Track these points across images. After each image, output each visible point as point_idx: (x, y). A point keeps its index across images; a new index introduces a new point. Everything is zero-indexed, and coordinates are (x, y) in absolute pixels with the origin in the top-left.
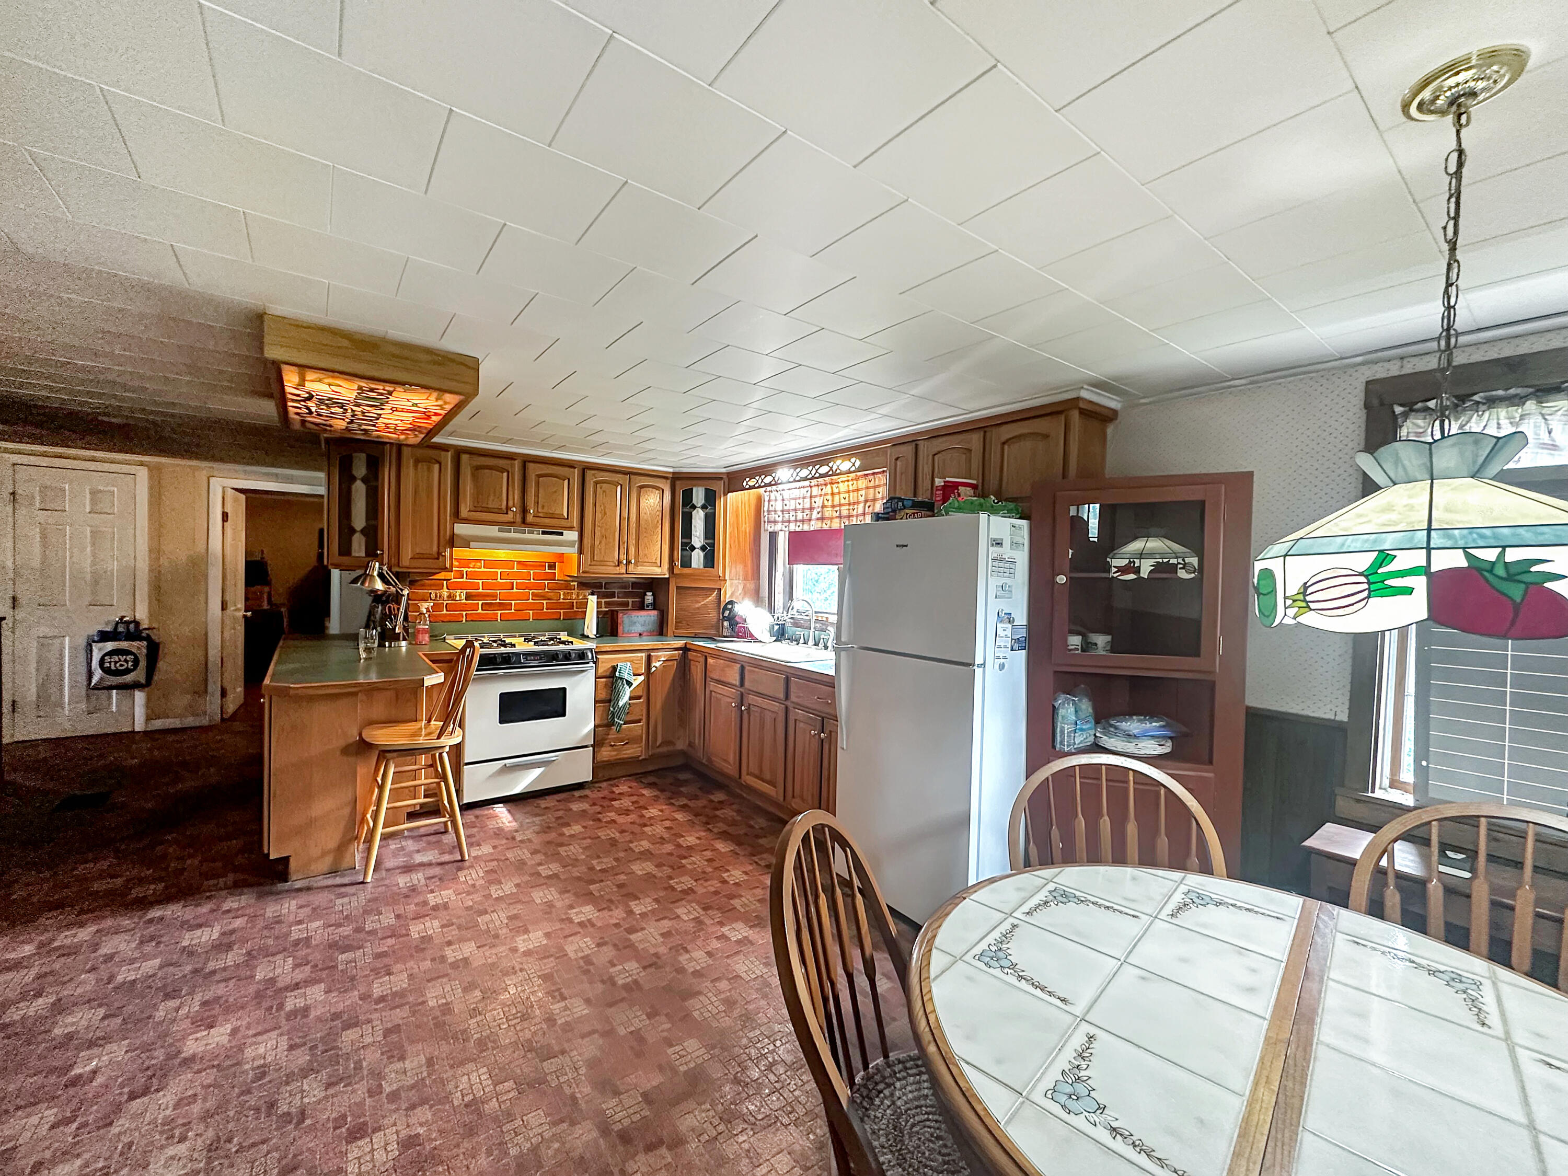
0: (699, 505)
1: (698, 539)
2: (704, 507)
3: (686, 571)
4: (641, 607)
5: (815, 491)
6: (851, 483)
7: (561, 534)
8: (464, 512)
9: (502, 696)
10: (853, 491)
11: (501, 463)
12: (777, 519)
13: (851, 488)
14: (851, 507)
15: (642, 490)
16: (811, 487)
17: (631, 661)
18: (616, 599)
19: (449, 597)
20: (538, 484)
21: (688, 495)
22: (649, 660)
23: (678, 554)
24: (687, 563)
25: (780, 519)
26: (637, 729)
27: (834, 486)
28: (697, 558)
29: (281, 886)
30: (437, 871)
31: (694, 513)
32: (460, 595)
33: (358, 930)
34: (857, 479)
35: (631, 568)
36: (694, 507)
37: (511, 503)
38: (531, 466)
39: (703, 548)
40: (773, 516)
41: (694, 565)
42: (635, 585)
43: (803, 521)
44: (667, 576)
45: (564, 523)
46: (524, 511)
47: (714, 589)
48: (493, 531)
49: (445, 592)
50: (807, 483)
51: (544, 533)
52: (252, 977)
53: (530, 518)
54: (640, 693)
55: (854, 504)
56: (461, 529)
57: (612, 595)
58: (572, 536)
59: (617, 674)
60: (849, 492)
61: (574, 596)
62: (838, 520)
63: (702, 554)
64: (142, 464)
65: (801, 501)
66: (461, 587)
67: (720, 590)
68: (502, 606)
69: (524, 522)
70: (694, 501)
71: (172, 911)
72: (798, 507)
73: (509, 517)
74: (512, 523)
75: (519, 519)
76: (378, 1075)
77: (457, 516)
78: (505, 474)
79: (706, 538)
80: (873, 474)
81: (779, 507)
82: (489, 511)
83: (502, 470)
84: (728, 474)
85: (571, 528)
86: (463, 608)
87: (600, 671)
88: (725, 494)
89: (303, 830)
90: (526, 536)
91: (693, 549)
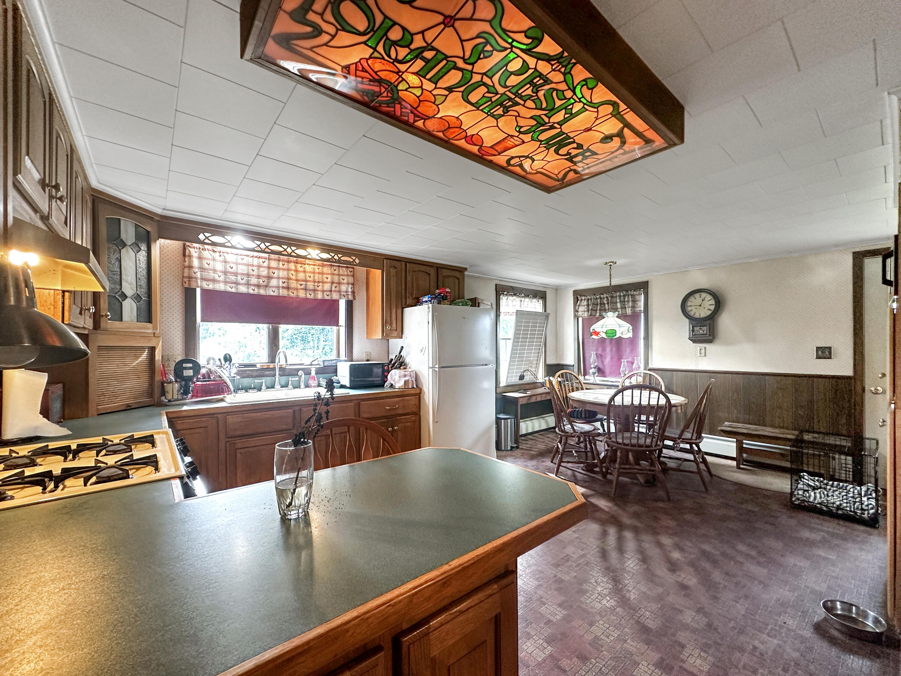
0: (130, 243)
1: (130, 285)
6: (316, 267)
10: (319, 273)
12: (217, 278)
13: (317, 271)
14: (316, 284)
16: (269, 259)
21: (114, 225)
24: (116, 316)
25: (222, 278)
27: (299, 265)
28: (130, 309)
31: (124, 252)
34: (323, 266)
36: (124, 245)
39: (137, 298)
41: (125, 317)
43: (258, 286)
50: (266, 255)
55: (319, 282)
60: (314, 273)
62: (303, 291)
63: (135, 305)
65: (254, 268)
70: (123, 236)
72: (251, 272)
80: (339, 266)
81: (219, 267)
88: (161, 238)
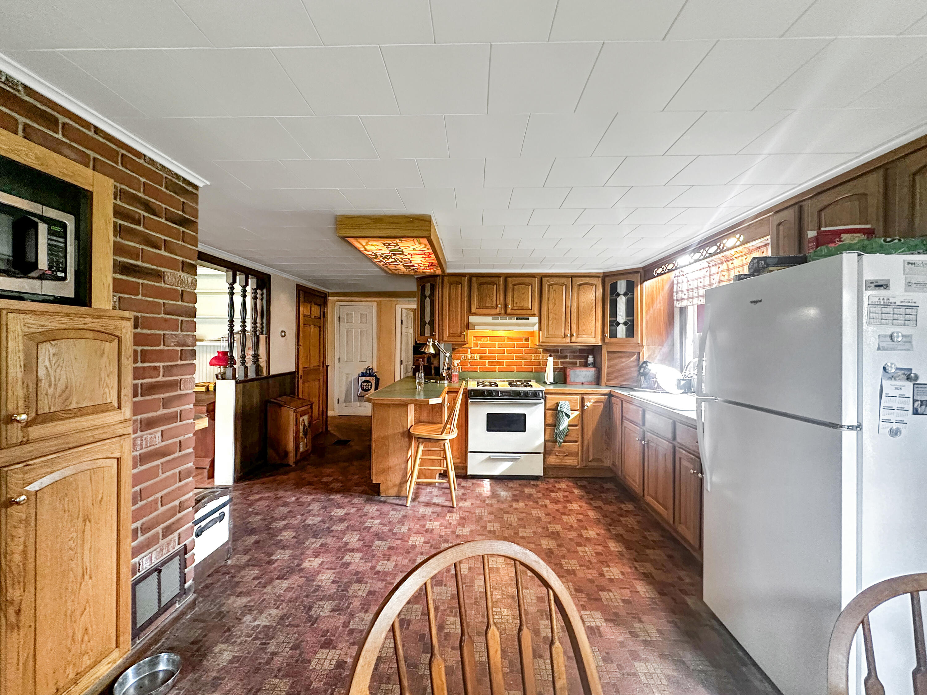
0: (622, 293)
1: (622, 316)
2: (625, 294)
3: (613, 340)
4: (586, 365)
5: (714, 270)
6: (744, 258)
7: (528, 319)
8: (474, 310)
9: (488, 415)
11: (493, 279)
12: (684, 297)
15: (581, 287)
16: (709, 267)
17: (570, 401)
18: (568, 360)
19: (471, 357)
20: (513, 290)
21: (614, 287)
22: (583, 400)
23: (608, 328)
24: (614, 334)
25: (686, 297)
26: (574, 447)
27: (729, 263)
28: (621, 331)
29: (377, 498)
30: (439, 509)
31: (619, 299)
32: (477, 356)
33: (390, 530)
35: (573, 339)
36: (618, 295)
37: (498, 303)
38: (509, 279)
39: (625, 324)
40: (680, 295)
41: (619, 336)
42: (581, 351)
44: (600, 344)
45: (529, 312)
46: (506, 306)
47: (634, 353)
48: (489, 319)
49: (469, 355)
51: (517, 319)
52: (342, 539)
53: (509, 311)
54: (576, 423)
56: (472, 319)
57: (566, 357)
58: (534, 320)
59: (559, 408)
61: (541, 358)
63: (624, 328)
64: (374, 301)
65: (702, 280)
66: (477, 352)
67: (639, 353)
68: (499, 363)
69: (506, 313)
70: (619, 291)
71: (337, 497)
72: (700, 285)
73: (498, 311)
74: (499, 314)
75: (503, 311)
76: (352, 616)
77: (470, 313)
78: (495, 286)
79: (628, 316)
81: (684, 287)
82: (487, 308)
83: (494, 284)
84: (643, 268)
85: (534, 315)
86: (478, 363)
87: (548, 406)
88: (642, 283)
89: (385, 471)
90: (508, 321)
91: (618, 324)
